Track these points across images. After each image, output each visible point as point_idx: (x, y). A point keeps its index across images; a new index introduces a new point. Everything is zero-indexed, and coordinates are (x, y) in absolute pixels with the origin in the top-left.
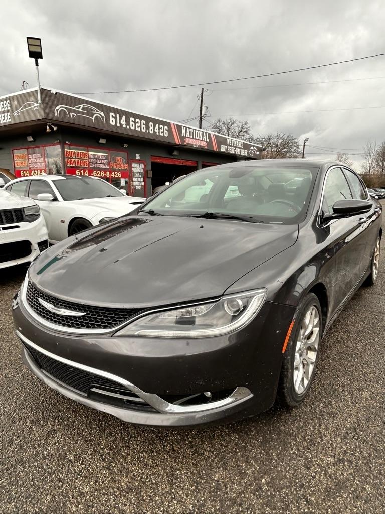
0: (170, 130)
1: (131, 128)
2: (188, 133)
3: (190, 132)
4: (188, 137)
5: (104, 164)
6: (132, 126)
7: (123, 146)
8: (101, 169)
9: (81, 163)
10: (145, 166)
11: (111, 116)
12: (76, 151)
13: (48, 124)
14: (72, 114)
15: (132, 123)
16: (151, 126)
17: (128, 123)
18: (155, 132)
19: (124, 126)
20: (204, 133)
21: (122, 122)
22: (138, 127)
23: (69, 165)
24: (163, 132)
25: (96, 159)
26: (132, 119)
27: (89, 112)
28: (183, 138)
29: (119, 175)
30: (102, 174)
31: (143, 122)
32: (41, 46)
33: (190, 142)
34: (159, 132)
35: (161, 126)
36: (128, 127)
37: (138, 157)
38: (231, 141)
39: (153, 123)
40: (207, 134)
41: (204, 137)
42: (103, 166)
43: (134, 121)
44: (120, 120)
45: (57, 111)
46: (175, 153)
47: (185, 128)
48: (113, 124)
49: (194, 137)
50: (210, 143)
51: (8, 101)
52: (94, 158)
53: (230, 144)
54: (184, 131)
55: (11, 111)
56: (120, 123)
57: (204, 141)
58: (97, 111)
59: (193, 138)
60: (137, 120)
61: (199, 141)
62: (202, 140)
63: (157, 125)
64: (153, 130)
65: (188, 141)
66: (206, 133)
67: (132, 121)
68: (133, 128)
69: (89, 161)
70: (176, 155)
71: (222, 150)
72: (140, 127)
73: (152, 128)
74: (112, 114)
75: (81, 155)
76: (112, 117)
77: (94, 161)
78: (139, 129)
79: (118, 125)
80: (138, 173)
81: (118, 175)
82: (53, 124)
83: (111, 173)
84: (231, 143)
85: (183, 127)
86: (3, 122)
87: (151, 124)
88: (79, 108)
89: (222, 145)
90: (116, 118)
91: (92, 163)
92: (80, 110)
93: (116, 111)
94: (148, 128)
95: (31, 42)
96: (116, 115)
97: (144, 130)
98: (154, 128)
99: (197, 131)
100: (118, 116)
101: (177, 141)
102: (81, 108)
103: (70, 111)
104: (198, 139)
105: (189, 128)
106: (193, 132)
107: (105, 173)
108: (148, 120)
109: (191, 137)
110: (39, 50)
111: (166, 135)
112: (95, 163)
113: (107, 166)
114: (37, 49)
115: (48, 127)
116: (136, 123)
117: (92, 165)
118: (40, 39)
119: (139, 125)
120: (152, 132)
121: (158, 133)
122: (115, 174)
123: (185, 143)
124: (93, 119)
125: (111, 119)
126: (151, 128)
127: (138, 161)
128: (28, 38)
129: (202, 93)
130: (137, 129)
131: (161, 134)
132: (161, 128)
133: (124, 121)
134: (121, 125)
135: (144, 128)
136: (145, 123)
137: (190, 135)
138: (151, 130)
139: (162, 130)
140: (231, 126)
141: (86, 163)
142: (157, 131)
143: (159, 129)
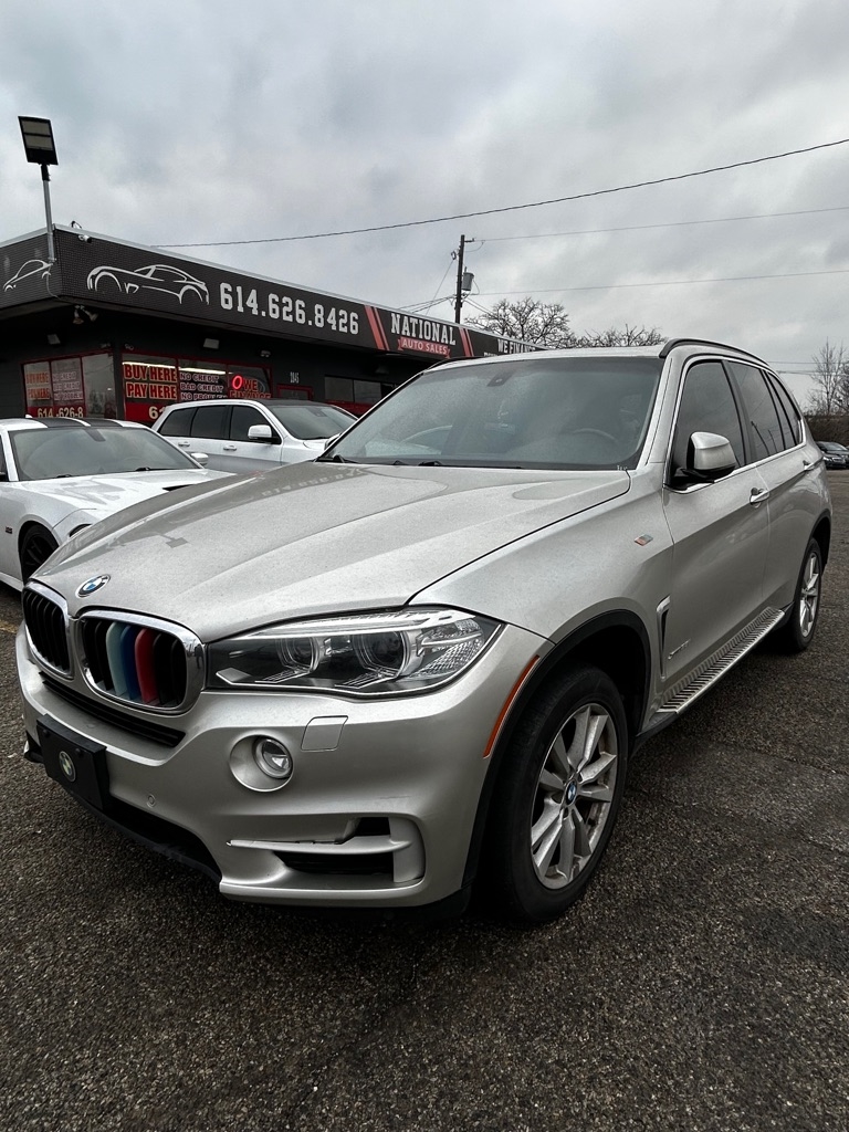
0: (363, 321)
1: (272, 315)
2: (406, 328)
3: (410, 325)
4: (405, 336)
5: (217, 393)
6: (274, 311)
7: (259, 355)
9: (160, 392)
10: (311, 397)
11: (222, 291)
12: (149, 365)
13: (77, 307)
14: (129, 285)
15: (272, 306)
16: (319, 311)
17: (263, 304)
18: (327, 325)
19: (255, 312)
20: (444, 328)
21: (249, 304)
22: (288, 314)
23: (131, 395)
24: (348, 324)
25: (197, 383)
26: (272, 296)
27: (169, 280)
28: (394, 339)
31: (298, 302)
32: (51, 136)
33: (410, 347)
34: (337, 325)
35: (342, 312)
36: (264, 314)
37: (294, 378)
38: (508, 345)
39: (323, 306)
40: (451, 329)
41: (444, 336)
43: (277, 300)
44: (245, 300)
45: (94, 277)
46: (381, 370)
47: (398, 316)
48: (229, 307)
49: (421, 336)
50: (457, 350)
52: (192, 381)
54: (395, 323)
56: (244, 305)
57: (444, 344)
58: (189, 279)
59: (417, 338)
60: (285, 300)
61: (432, 345)
62: (440, 343)
63: (333, 310)
64: (322, 320)
65: (405, 343)
66: (448, 327)
67: (274, 301)
68: (276, 316)
69: (178, 388)
70: (384, 375)
72: (293, 313)
73: (321, 316)
74: (224, 286)
75: (160, 374)
76: (226, 291)
77: (192, 387)
78: (290, 319)
79: (240, 309)
82: (87, 308)
84: (508, 349)
85: (393, 315)
87: (317, 307)
88: (145, 272)
91: (187, 392)
92: (148, 276)
93: (235, 279)
94: (310, 315)
96: (234, 289)
97: (302, 321)
98: (326, 317)
99: (426, 323)
100: (239, 289)
101: (380, 343)
102: (151, 273)
103: (124, 278)
104: (431, 341)
105: (409, 317)
106: (417, 326)
108: (311, 299)
109: (414, 335)
110: (49, 147)
111: (355, 332)
112: (197, 391)
114: (43, 144)
115: (76, 315)
116: (281, 305)
117: (186, 396)
118: (48, 122)
119: (290, 309)
120: (321, 325)
121: (334, 328)
123: (399, 349)
124: (180, 296)
125: (224, 296)
126: (319, 316)
127: (294, 389)
128: (21, 119)
129: (462, 247)
130: (285, 318)
131: (341, 329)
132: (343, 317)
133: (255, 301)
134: (248, 310)
135: (300, 317)
136: (303, 306)
137: (411, 332)
138: (319, 321)
139: (345, 321)
140: (528, 314)
141: (173, 392)
142: (334, 322)
143: (338, 317)
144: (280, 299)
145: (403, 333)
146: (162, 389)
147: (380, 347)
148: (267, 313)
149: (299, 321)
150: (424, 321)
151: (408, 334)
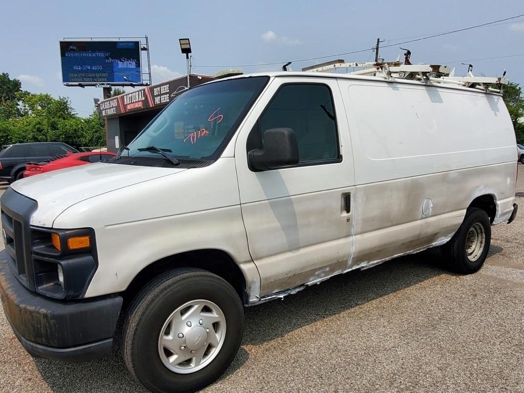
32: (189, 44)
51: (168, 85)
55: (170, 93)
86: (164, 101)
95: (182, 42)
110: (189, 47)
114: (187, 46)
118: (189, 39)
128: (180, 40)
129: (378, 44)
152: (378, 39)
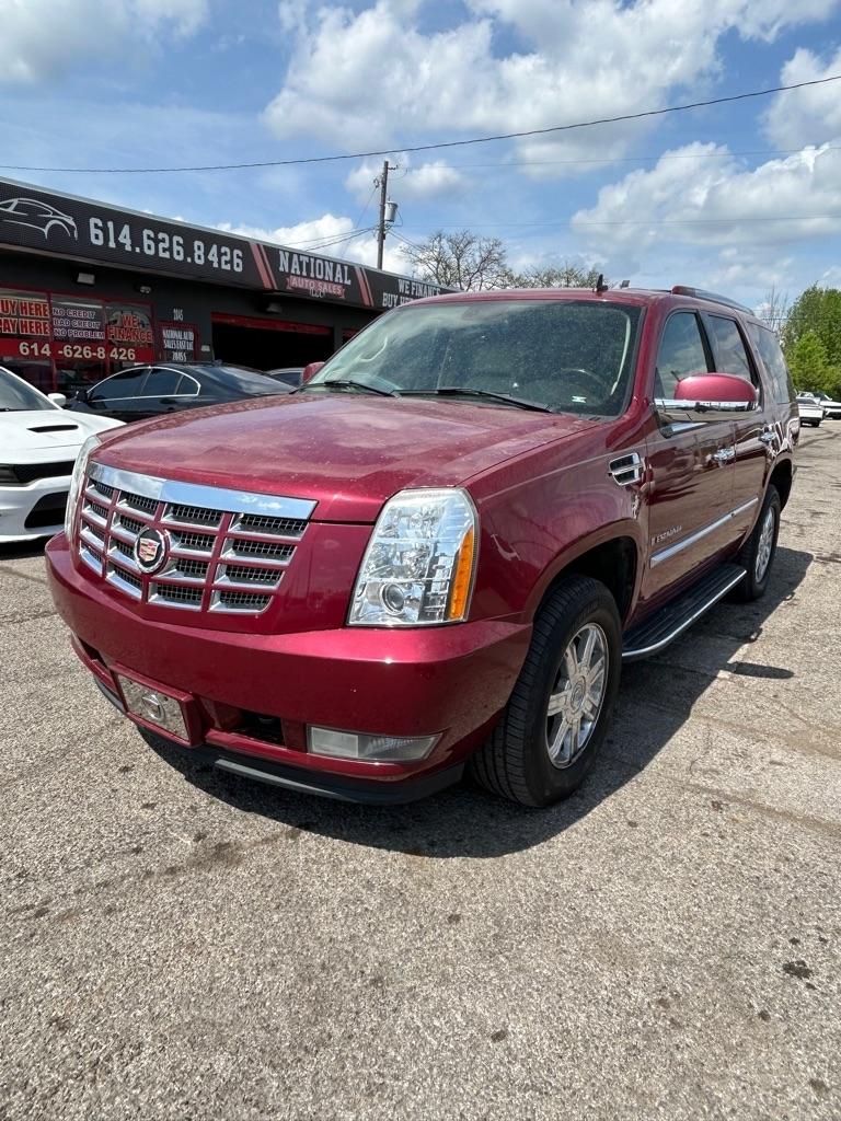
0: (248, 258)
1: (147, 252)
2: (295, 266)
3: (301, 263)
4: (296, 275)
5: (93, 330)
6: (149, 247)
7: (139, 291)
8: (82, 342)
9: (31, 327)
10: (196, 335)
11: (92, 226)
12: (18, 300)
15: (146, 242)
16: (199, 248)
17: (137, 240)
18: (208, 263)
19: (128, 248)
20: (339, 267)
21: (121, 239)
22: (164, 250)
24: (231, 262)
25: (66, 317)
26: (146, 232)
27: (34, 215)
28: (283, 277)
29: (131, 353)
30: (85, 352)
31: (176, 239)
33: (301, 286)
34: (219, 262)
35: (224, 249)
36: (138, 250)
37: (178, 315)
38: (410, 286)
39: (203, 242)
40: (346, 268)
41: (339, 275)
42: (89, 335)
43: (152, 235)
44: (117, 234)
46: (273, 308)
47: (287, 254)
48: (100, 242)
49: (312, 275)
50: (353, 289)
53: (407, 292)
54: (284, 261)
56: (116, 241)
57: (338, 283)
58: (55, 214)
59: (308, 277)
60: (161, 236)
61: (325, 284)
62: (334, 282)
63: (215, 247)
64: (202, 257)
65: (295, 282)
66: (342, 266)
67: (149, 237)
68: (152, 252)
69: (52, 323)
70: (277, 313)
71: (384, 305)
72: (170, 249)
73: (201, 252)
74: (93, 221)
75: (31, 309)
76: (96, 226)
77: (66, 323)
78: (167, 255)
79: (112, 244)
80: (179, 351)
81: (126, 356)
83: (108, 351)
84: (410, 289)
85: (281, 253)
87: (197, 243)
89: (385, 294)
90: (105, 230)
91: (61, 328)
92: (10, 210)
93: (105, 214)
94: (189, 251)
96: (105, 224)
97: (180, 258)
98: (206, 253)
99: (318, 261)
100: (110, 224)
101: (267, 282)
102: (13, 206)
104: (323, 280)
105: (299, 255)
106: (308, 265)
107: (94, 350)
108: (189, 235)
109: (304, 274)
111: (239, 270)
112: (71, 328)
113: (99, 336)
116: (157, 241)
117: (60, 333)
119: (167, 245)
120: (201, 262)
121: (216, 265)
122: (120, 354)
123: (289, 288)
124: (46, 231)
125: (93, 231)
126: (199, 253)
127: (180, 326)
129: (386, 173)
130: (161, 254)
131: (224, 267)
132: (225, 254)
133: (128, 236)
134: (120, 245)
135: (178, 253)
136: (181, 241)
137: (301, 269)
138: (199, 257)
139: (228, 258)
140: (465, 246)
141: (45, 329)
142: (215, 259)
143: (220, 255)
144: (156, 235)
145: (293, 271)
146: (33, 325)
147: (267, 285)
148: (142, 249)
149: (176, 257)
150: (316, 259)
151: (298, 272)
152: (387, 163)
